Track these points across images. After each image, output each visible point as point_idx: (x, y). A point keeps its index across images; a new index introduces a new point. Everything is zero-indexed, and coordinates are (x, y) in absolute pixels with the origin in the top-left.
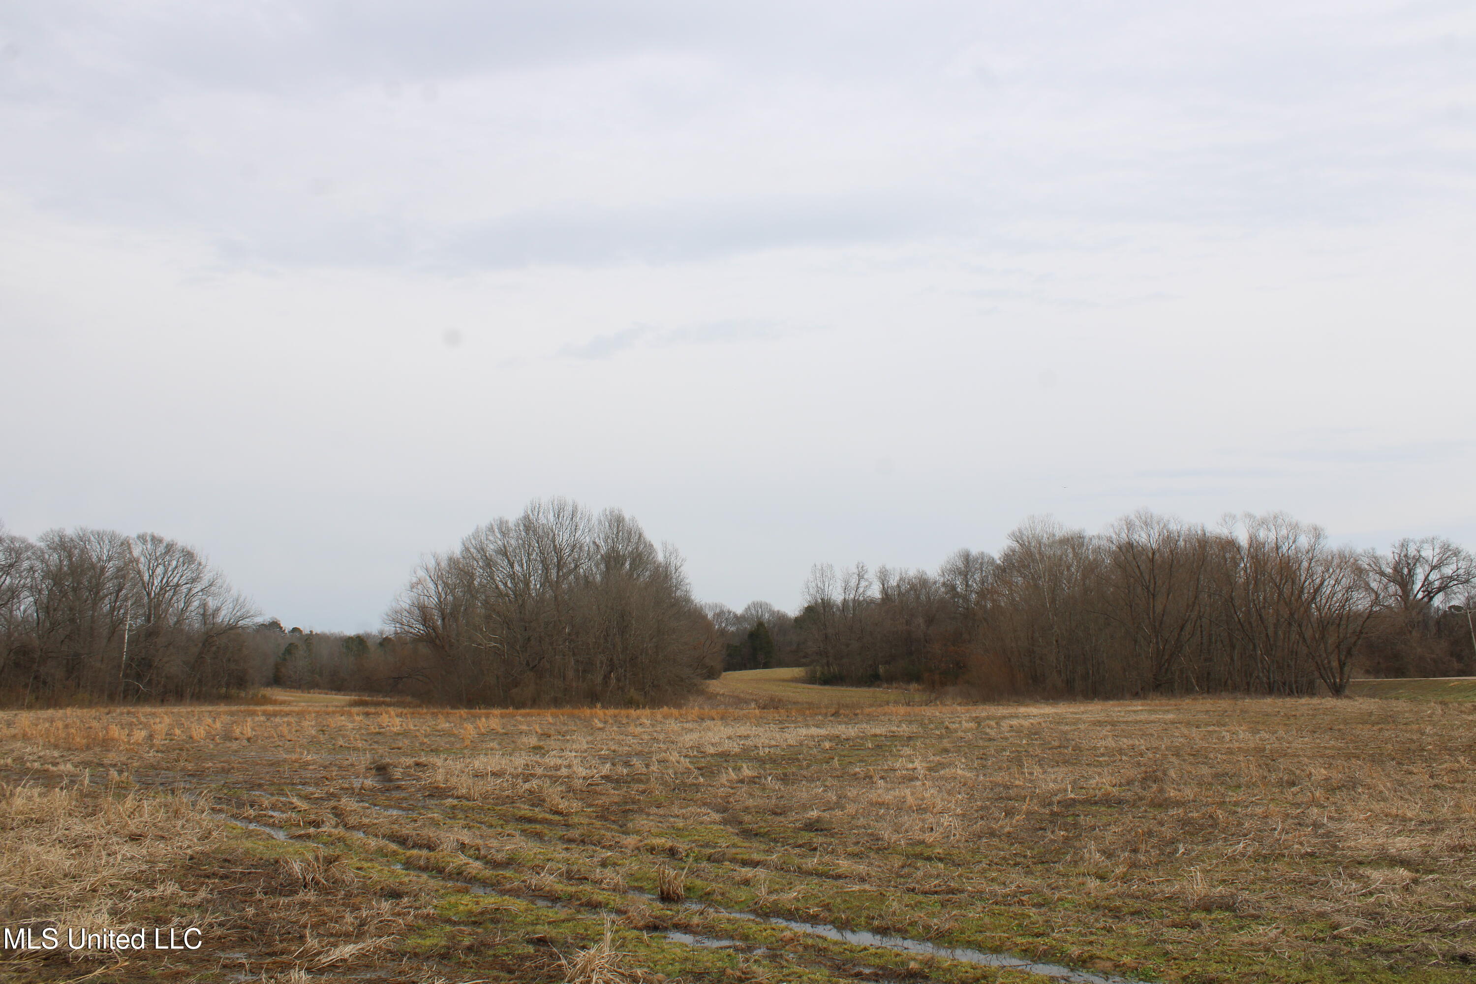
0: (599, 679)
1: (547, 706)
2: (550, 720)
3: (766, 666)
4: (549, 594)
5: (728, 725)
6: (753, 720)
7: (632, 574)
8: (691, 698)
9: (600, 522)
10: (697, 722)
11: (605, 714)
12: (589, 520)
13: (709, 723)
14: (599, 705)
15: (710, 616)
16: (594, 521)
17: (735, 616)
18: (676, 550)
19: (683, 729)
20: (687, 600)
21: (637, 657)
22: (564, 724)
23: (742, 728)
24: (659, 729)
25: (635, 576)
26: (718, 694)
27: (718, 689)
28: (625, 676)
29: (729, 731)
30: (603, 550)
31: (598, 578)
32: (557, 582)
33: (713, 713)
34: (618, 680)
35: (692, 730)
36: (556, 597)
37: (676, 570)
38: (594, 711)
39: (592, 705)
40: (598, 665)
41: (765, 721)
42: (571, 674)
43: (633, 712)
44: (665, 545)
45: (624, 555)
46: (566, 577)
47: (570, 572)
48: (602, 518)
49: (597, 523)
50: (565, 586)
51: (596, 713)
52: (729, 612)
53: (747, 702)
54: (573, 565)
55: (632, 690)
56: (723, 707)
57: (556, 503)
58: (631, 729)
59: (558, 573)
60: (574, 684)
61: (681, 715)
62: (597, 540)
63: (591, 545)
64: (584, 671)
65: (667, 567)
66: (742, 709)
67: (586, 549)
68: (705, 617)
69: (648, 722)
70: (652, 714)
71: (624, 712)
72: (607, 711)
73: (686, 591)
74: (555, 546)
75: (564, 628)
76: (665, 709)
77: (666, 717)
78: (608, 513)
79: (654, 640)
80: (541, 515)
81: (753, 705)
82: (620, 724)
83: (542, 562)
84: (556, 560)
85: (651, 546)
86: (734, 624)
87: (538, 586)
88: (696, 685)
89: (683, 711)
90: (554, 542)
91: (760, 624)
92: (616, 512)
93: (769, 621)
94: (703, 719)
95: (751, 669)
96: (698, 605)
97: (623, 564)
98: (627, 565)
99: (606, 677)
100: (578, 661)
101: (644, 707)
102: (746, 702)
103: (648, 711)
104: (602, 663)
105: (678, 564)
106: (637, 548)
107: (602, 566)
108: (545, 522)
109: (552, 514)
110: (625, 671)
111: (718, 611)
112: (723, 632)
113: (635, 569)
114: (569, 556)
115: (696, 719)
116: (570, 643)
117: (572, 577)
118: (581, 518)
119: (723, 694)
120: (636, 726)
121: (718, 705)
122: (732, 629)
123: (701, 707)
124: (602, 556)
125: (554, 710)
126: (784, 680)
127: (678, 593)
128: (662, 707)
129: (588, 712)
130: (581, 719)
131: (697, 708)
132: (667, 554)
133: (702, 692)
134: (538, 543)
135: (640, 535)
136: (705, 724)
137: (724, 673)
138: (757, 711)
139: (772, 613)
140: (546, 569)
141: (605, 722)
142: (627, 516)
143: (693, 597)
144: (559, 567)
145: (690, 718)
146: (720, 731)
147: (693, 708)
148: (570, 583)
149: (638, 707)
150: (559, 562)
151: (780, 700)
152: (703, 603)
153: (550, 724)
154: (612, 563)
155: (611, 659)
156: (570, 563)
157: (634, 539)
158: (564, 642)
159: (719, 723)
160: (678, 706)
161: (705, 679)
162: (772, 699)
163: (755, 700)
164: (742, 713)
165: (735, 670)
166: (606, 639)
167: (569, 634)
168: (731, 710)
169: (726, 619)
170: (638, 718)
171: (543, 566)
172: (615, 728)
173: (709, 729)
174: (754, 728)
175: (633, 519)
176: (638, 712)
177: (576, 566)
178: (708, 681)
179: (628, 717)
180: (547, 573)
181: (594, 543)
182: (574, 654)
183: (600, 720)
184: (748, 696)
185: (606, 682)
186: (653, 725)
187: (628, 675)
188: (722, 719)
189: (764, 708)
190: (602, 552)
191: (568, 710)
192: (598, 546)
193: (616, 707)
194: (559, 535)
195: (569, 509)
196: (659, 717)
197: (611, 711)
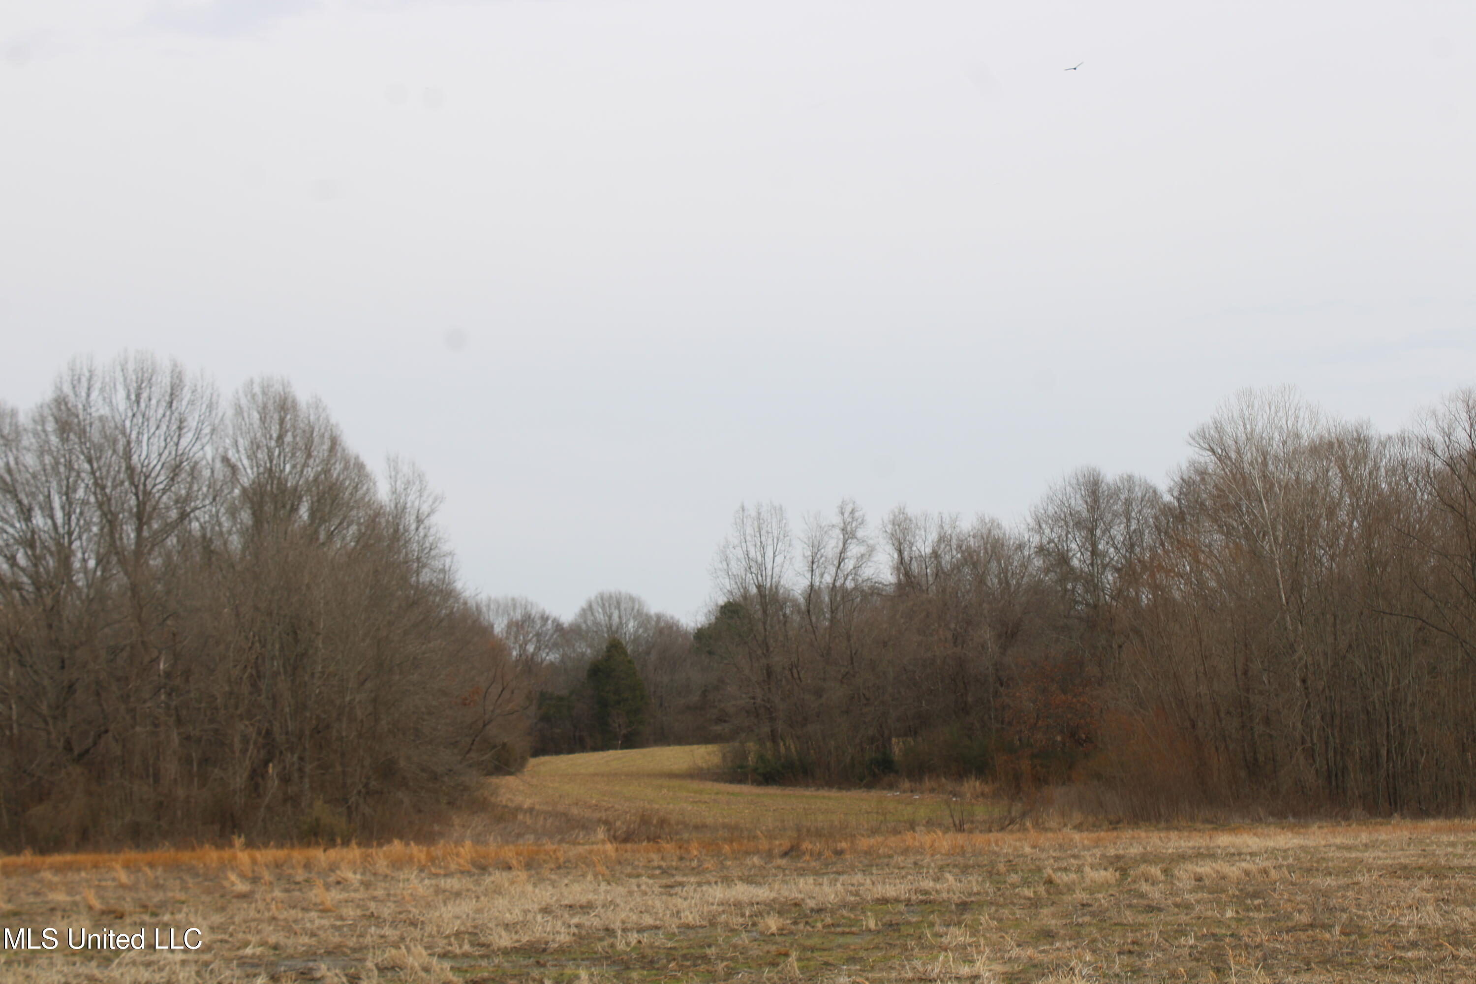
0: (239, 780)
1: (116, 844)
2: (123, 877)
3: (630, 742)
4: (119, 580)
5: (542, 880)
6: (601, 868)
7: (316, 532)
8: (456, 820)
9: (239, 411)
10: (470, 874)
11: (254, 861)
12: (210, 407)
13: (498, 877)
14: (239, 841)
15: (499, 626)
16: (226, 408)
17: (558, 627)
18: (421, 477)
19: (438, 891)
20: (447, 593)
21: (328, 727)
22: (157, 887)
23: (576, 888)
24: (380, 893)
25: (322, 536)
26: (519, 809)
27: (519, 799)
28: (301, 770)
29: (546, 894)
30: (248, 475)
31: (235, 542)
32: (138, 553)
33: (509, 853)
34: (285, 780)
35: (458, 894)
36: (134, 588)
37: (419, 521)
38: (226, 854)
39: (222, 840)
40: (238, 746)
41: (629, 869)
42: (171, 768)
43: (321, 856)
44: (393, 464)
45: (295, 488)
46: (157, 539)
47: (168, 528)
48: (244, 402)
49: (230, 413)
50: (156, 562)
51: (234, 858)
52: (545, 619)
53: (586, 826)
54: (174, 514)
55: (319, 804)
56: (531, 838)
57: (131, 367)
58: (317, 894)
59: (139, 530)
60: (181, 792)
61: (432, 859)
62: (232, 455)
63: (218, 465)
64: (205, 761)
65: (400, 511)
66: (575, 843)
67: (207, 473)
68: (486, 631)
69: (354, 878)
70: (365, 858)
71: (298, 855)
72: (258, 855)
73: (443, 571)
74: (130, 469)
75: (156, 660)
76: (397, 846)
77: (397, 864)
78: (257, 389)
79: (368, 685)
80: (94, 395)
81: (601, 833)
82: (291, 884)
83: (100, 505)
84: (133, 502)
85: (360, 467)
86: (556, 645)
87: (92, 563)
88: (466, 788)
89: (438, 850)
90: (128, 455)
91: (615, 646)
92: (278, 387)
93: (636, 639)
94: (483, 869)
95: (595, 749)
96: (472, 603)
97: (294, 509)
98: (304, 512)
99: (257, 774)
100: (188, 738)
101: (346, 843)
102: (584, 827)
103: (354, 852)
104: (245, 740)
105: (425, 508)
106: (327, 472)
107: (246, 516)
108: (105, 411)
109: (121, 394)
110: (301, 759)
111: (518, 615)
112: (529, 665)
113: (323, 520)
114: (164, 491)
115: (469, 867)
116: (169, 695)
117: (172, 541)
118: (191, 402)
119: (531, 810)
120: (327, 887)
121: (519, 835)
122: (552, 657)
123: (478, 840)
124: (244, 490)
125: (132, 855)
126: (672, 775)
127: (426, 576)
128: (389, 841)
129: (212, 855)
130: (197, 875)
131: (468, 843)
132: (400, 486)
133: (480, 806)
134: (90, 461)
135: (334, 442)
136: (488, 880)
137: (533, 762)
138: (609, 847)
139: (644, 619)
140: (111, 521)
141: (255, 880)
142: (303, 396)
143: (459, 585)
144: (141, 518)
145: (453, 867)
146: (523, 894)
147: (459, 842)
148: (169, 555)
149: (331, 843)
150: (141, 505)
151: (663, 822)
152: (483, 597)
153: (122, 886)
154: (269, 508)
155: (269, 733)
156: (168, 508)
157: (321, 450)
158: (157, 692)
159: (523, 875)
160: (426, 838)
161: (489, 774)
162: (645, 820)
163: (607, 823)
164: (574, 852)
165: (558, 752)
166: (254, 685)
167: (168, 675)
168: (549, 846)
169: (538, 635)
170: (333, 868)
171: (104, 515)
172: (278, 893)
173: (498, 891)
174: (603, 886)
175: (317, 404)
176: (333, 854)
177: (184, 516)
178: (495, 780)
179: (307, 866)
180: (112, 533)
181: (225, 460)
182: (179, 722)
183: (242, 876)
184: (588, 813)
185: (256, 787)
186: (367, 885)
187: (308, 768)
188: (528, 866)
189: (626, 839)
190: (245, 481)
191: (165, 853)
192: (234, 469)
193: (281, 846)
194: (139, 442)
195: (163, 381)
196: (382, 865)
197: (268, 855)
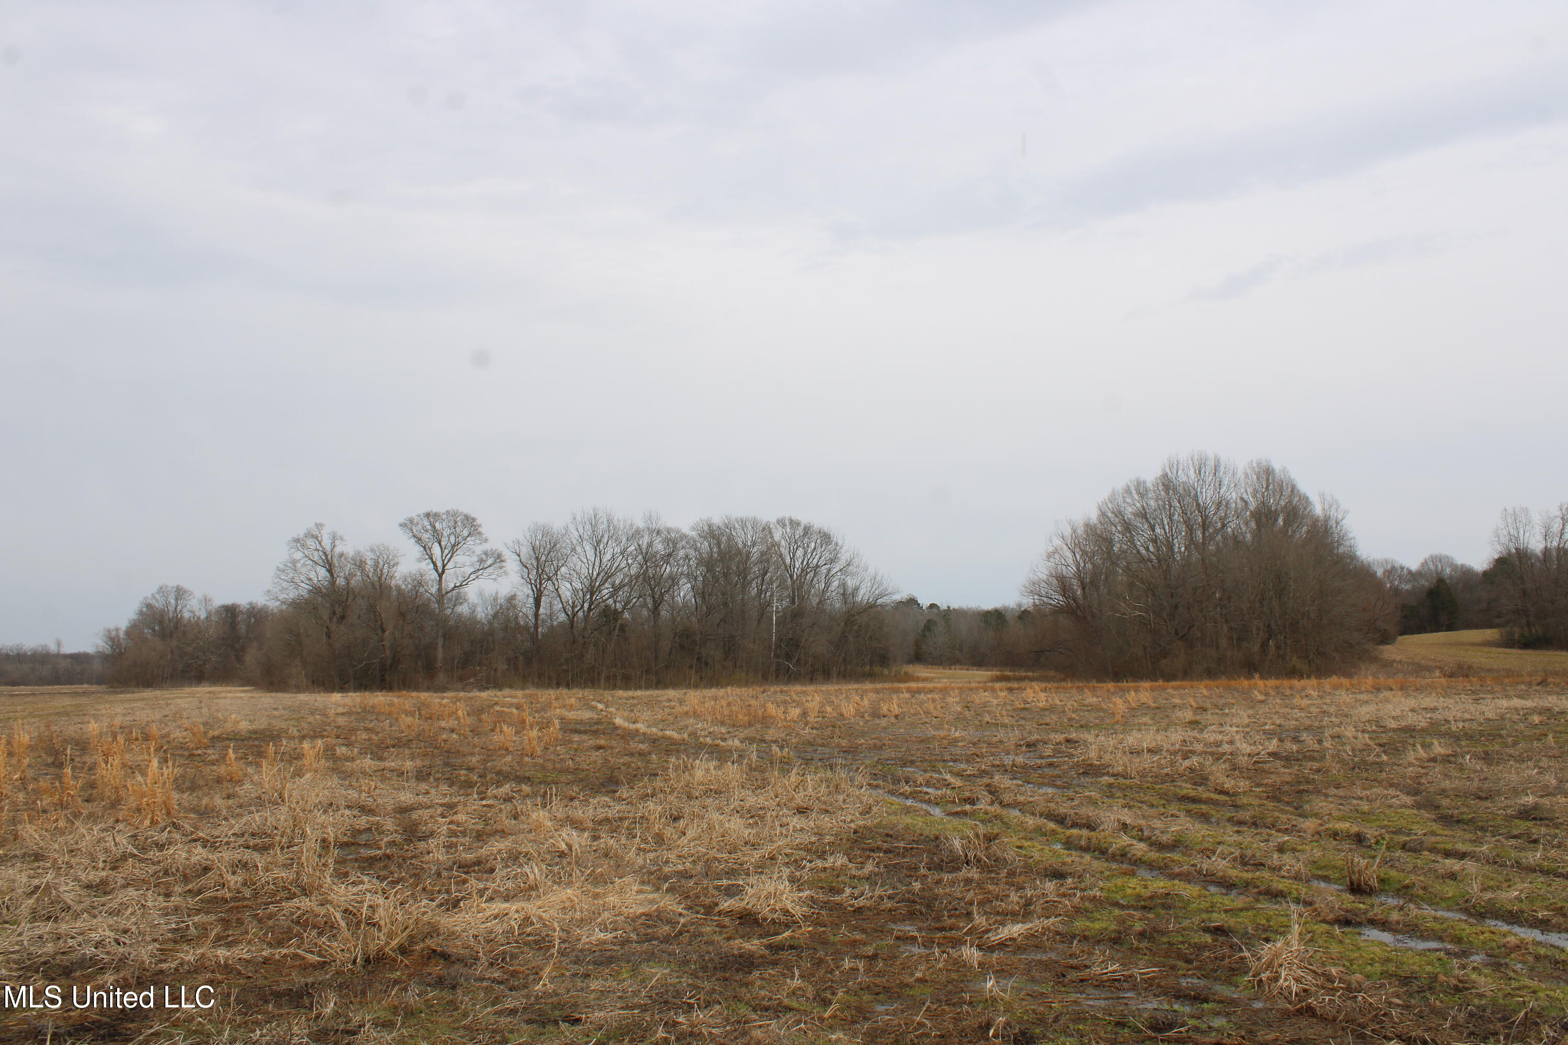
0: (1256, 648)
1: (1200, 677)
2: (1205, 692)
3: (1450, 628)
4: (1195, 556)
5: (1409, 695)
6: (1439, 690)
7: (1287, 530)
8: (1363, 667)
9: (1246, 475)
10: (1372, 693)
11: (1266, 686)
12: (1233, 475)
13: (1387, 693)
14: (1257, 676)
15: (1380, 573)
16: (1240, 474)
17: (1410, 572)
18: (1337, 501)
19: (1357, 700)
20: (1353, 557)
21: (1297, 622)
22: (1221, 697)
23: (1427, 699)
24: (1328, 701)
25: (1290, 533)
26: (1394, 661)
27: (1394, 656)
28: (1285, 643)
29: (1412, 703)
30: (1253, 505)
31: (1249, 537)
32: (1204, 543)
33: (1390, 682)
34: (1278, 647)
35: (1367, 702)
36: (1203, 560)
37: (1337, 523)
38: (1253, 681)
39: (1249, 676)
40: (1254, 632)
41: (1454, 691)
42: (1224, 642)
43: (1295, 683)
44: (1322, 496)
45: (1276, 510)
46: (1212, 538)
47: (1217, 531)
48: (1249, 471)
49: (1243, 477)
50: (1212, 548)
51: (1256, 684)
52: (1402, 568)
53: (1429, 669)
54: (1219, 525)
55: (1294, 658)
56: (1401, 675)
57: (1196, 458)
58: (1297, 701)
59: (1204, 534)
60: (1229, 654)
61: (1352, 685)
62: (1244, 496)
63: (1239, 501)
64: (1239, 639)
65: (1327, 519)
66: (1424, 678)
67: (1233, 505)
68: (1374, 575)
69: (1314, 694)
70: (1319, 684)
71: (1286, 683)
72: (1267, 682)
73: (1350, 546)
74: (1198, 505)
75: (1214, 593)
76: (1334, 679)
77: (1336, 687)
78: (1255, 465)
79: (1316, 602)
80: (1180, 472)
81: (1437, 673)
82: (1284, 697)
83: (1185, 522)
84: (1200, 520)
85: (1307, 499)
86: (1409, 581)
87: (1183, 549)
88: (1367, 651)
89: (1355, 681)
90: (1197, 501)
91: (1441, 581)
92: (1264, 463)
93: (1451, 577)
94: (1378, 690)
95: (1432, 632)
96: (1365, 562)
97: (1276, 520)
98: (1280, 521)
99: (1264, 645)
100: (1231, 628)
101: (1309, 677)
102: (1428, 670)
103: (1314, 681)
104: (1258, 629)
105: (1340, 517)
106: (1290, 502)
107: (1253, 524)
108: (1185, 479)
109: (1192, 471)
110: (1285, 637)
111: (1389, 567)
112: (1396, 591)
113: (1290, 525)
114: (1214, 514)
115: (1370, 689)
116: (1221, 608)
117: (1219, 537)
118: (1225, 473)
119: (1400, 661)
120: (1302, 698)
121: (1395, 674)
122: (1407, 587)
123: (1375, 676)
124: (1251, 512)
125: (1208, 682)
126: (1473, 644)
127: (1341, 550)
128: (1330, 676)
129: (1246, 683)
130: (1238, 691)
131: (1370, 678)
132: (1326, 507)
133: (1375, 660)
134: (1179, 502)
135: (1293, 488)
136: (1381, 696)
137: (1400, 638)
138: (1443, 680)
139: (1454, 567)
140: (1190, 530)
141: (1267, 694)
142: (1277, 466)
143: (1358, 553)
144: (1204, 527)
145: (1363, 689)
146: (1400, 702)
147: (1366, 677)
148: (1218, 544)
149: (1301, 677)
150: (1204, 522)
151: (1470, 668)
152: (1371, 559)
153: (1205, 696)
154: (1264, 519)
155: (1269, 626)
156: (1216, 522)
157: (1287, 492)
158: (1215, 607)
159: (1400, 693)
160: (1348, 675)
161: (1378, 644)
162: (1460, 667)
163: (1440, 668)
164: (1424, 682)
165: (1412, 633)
166: (1261, 603)
167: (1221, 599)
168: (1411, 679)
169: (1399, 576)
170: (1303, 689)
171: (1187, 526)
172: (1278, 701)
173: (1387, 701)
174: (1442, 699)
175: (1284, 470)
176: (1303, 682)
177: (1224, 526)
178: (1381, 647)
179: (1291, 688)
180: (1191, 534)
181: (1242, 499)
182: (1226, 620)
183: (1260, 692)
184: (1430, 663)
185: (1264, 650)
186: (1321, 697)
187: (1289, 642)
188: (1401, 689)
189: (1451, 675)
190: (1252, 508)
191: (1223, 681)
192: (1246, 502)
193: (1277, 678)
194: (1201, 492)
195: (1211, 463)
196: (1327, 688)
197: (1272, 682)
